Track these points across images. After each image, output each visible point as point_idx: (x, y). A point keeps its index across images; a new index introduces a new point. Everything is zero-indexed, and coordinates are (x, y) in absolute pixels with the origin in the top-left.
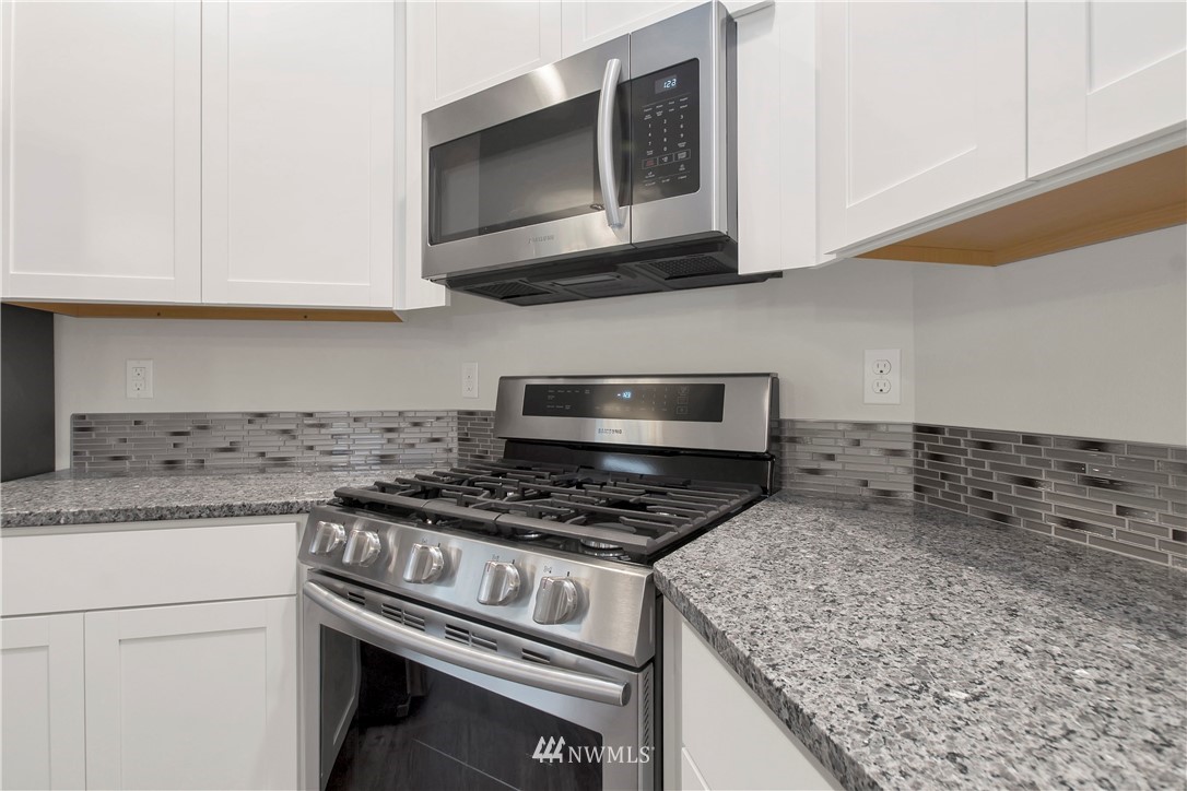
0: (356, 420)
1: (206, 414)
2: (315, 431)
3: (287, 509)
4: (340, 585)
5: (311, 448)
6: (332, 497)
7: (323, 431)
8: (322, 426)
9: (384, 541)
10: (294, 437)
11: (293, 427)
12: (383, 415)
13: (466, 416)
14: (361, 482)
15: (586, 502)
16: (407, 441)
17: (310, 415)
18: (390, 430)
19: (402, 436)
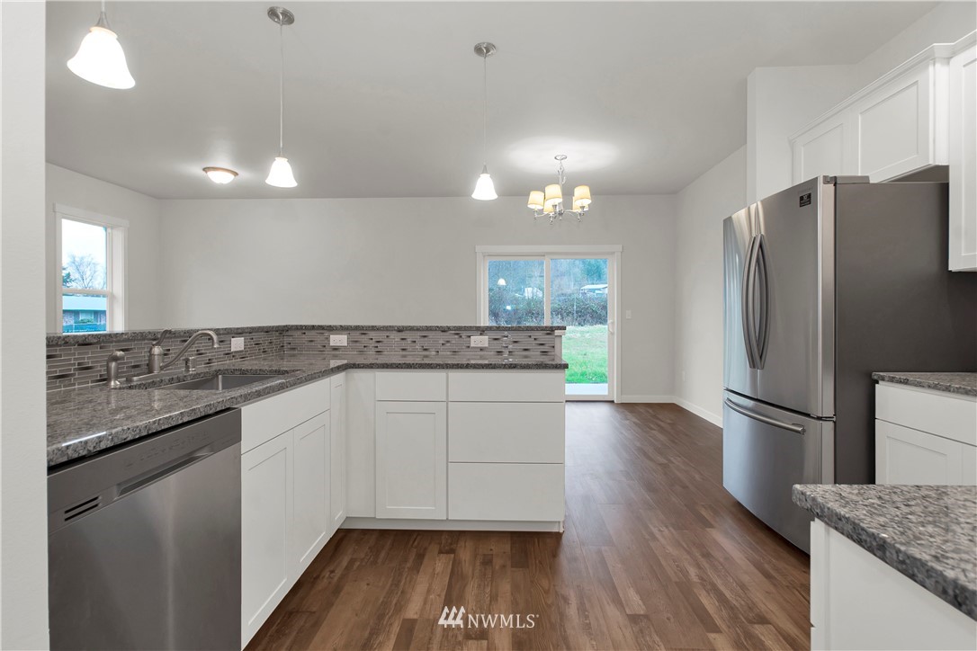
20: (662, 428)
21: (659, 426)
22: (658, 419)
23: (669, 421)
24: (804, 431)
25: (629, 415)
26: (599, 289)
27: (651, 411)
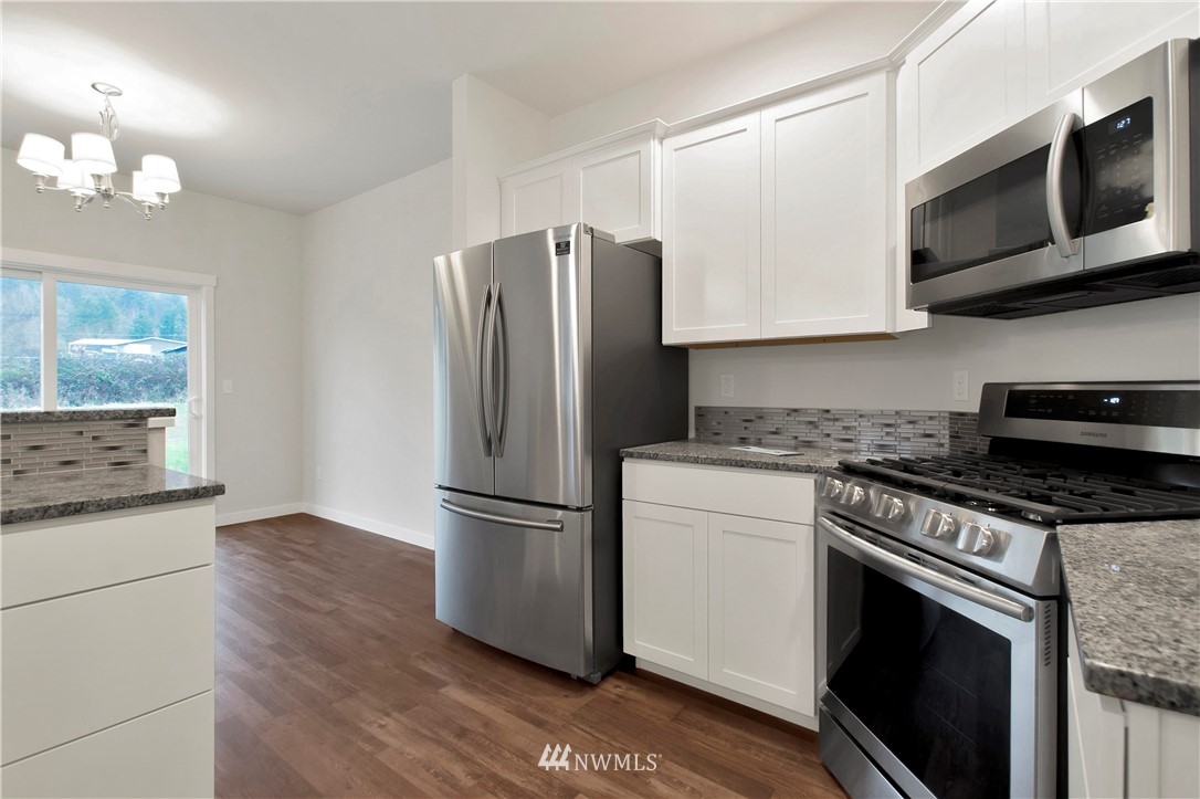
0: (861, 416)
1: (761, 409)
2: (831, 423)
3: (808, 470)
4: (840, 521)
5: (828, 435)
6: (837, 465)
7: (836, 423)
8: (836, 420)
9: (867, 494)
10: (816, 427)
11: (816, 420)
12: (882, 414)
13: (957, 417)
14: (860, 459)
15: (1037, 487)
16: (902, 435)
17: (828, 411)
18: (888, 425)
19: (898, 430)
20: (302, 554)
21: (295, 551)
22: (289, 540)
23: (310, 542)
24: (562, 527)
25: (240, 546)
26: (110, 347)
27: (273, 531)
